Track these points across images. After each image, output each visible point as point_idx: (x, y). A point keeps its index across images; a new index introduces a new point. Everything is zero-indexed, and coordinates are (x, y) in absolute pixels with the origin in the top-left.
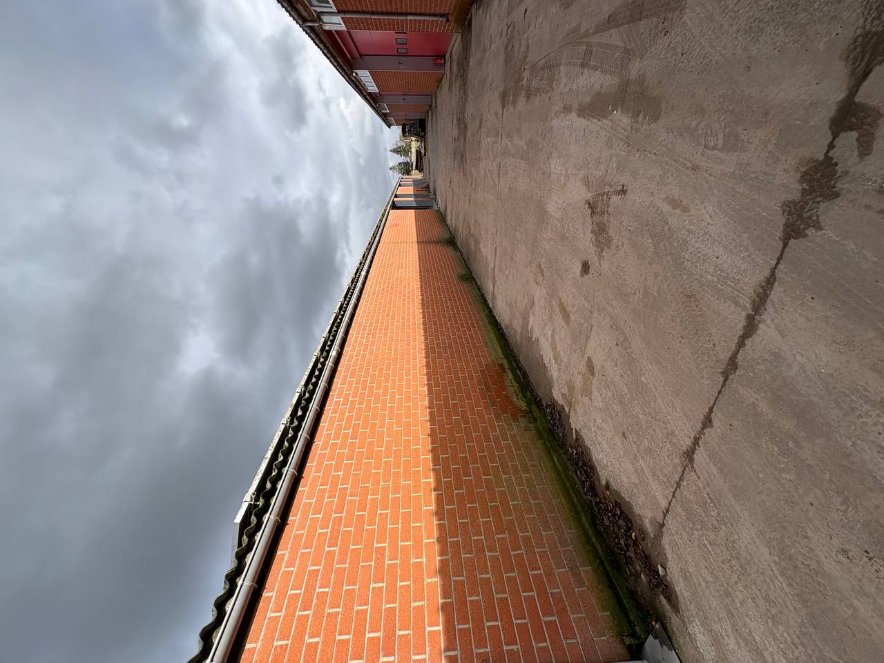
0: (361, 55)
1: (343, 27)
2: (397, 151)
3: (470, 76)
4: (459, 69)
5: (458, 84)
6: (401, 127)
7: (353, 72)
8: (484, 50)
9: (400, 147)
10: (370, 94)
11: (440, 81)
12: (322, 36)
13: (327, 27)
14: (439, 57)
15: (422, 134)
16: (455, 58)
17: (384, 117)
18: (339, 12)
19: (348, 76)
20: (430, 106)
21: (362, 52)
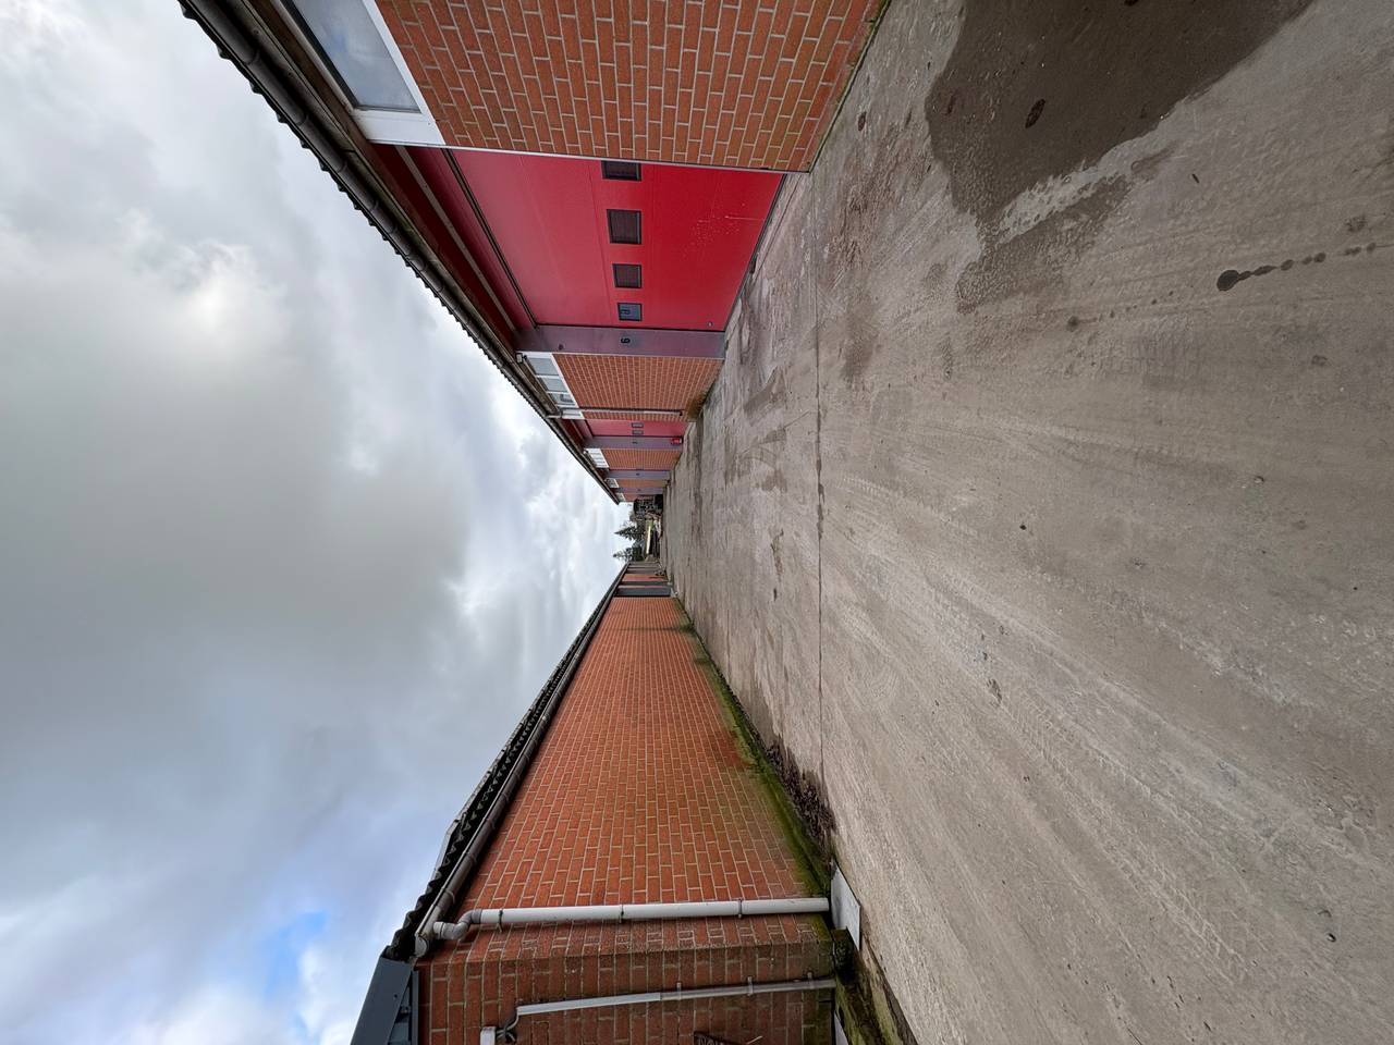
0: (593, 436)
1: (582, 417)
2: (625, 533)
3: (703, 456)
4: (695, 451)
5: (693, 463)
6: (632, 504)
7: (582, 451)
8: (712, 440)
9: (629, 529)
10: (599, 470)
11: (679, 459)
12: (561, 425)
13: (566, 417)
14: (678, 438)
15: (659, 511)
16: (691, 440)
17: (613, 493)
18: (581, 408)
19: (578, 454)
20: (669, 481)
21: (595, 432)
